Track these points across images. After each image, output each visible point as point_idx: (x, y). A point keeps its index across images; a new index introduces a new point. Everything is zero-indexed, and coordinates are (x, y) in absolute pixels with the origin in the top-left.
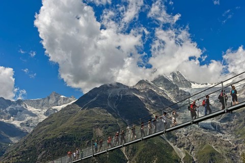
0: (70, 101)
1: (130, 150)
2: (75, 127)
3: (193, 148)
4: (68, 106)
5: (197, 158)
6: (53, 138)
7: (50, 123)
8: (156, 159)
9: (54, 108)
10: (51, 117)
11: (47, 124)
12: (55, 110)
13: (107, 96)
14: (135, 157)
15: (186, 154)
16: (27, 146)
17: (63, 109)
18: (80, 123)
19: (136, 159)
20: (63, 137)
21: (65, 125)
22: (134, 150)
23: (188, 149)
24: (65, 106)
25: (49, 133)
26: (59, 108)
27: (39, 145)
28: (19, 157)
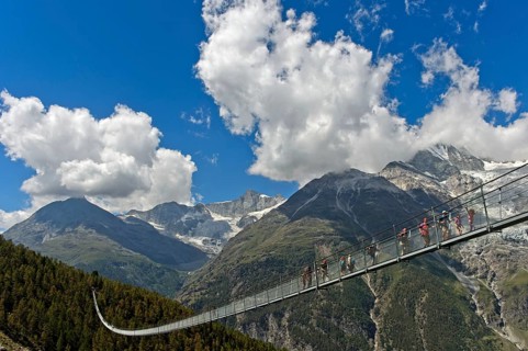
0: (276, 203)
1: (379, 281)
2: (286, 243)
3: (494, 275)
4: (273, 210)
5: (501, 293)
6: (253, 262)
7: (247, 239)
8: (427, 295)
9: (251, 214)
10: (248, 228)
11: (242, 239)
12: (253, 217)
13: (334, 191)
14: (388, 292)
15: (481, 286)
16: (215, 274)
17: (265, 217)
18: (293, 236)
19: (390, 295)
20: (268, 260)
21: (270, 241)
22: (386, 280)
23: (484, 277)
24: (268, 210)
25: (246, 254)
26: (260, 214)
27: (232, 273)
28: (203, 292)
